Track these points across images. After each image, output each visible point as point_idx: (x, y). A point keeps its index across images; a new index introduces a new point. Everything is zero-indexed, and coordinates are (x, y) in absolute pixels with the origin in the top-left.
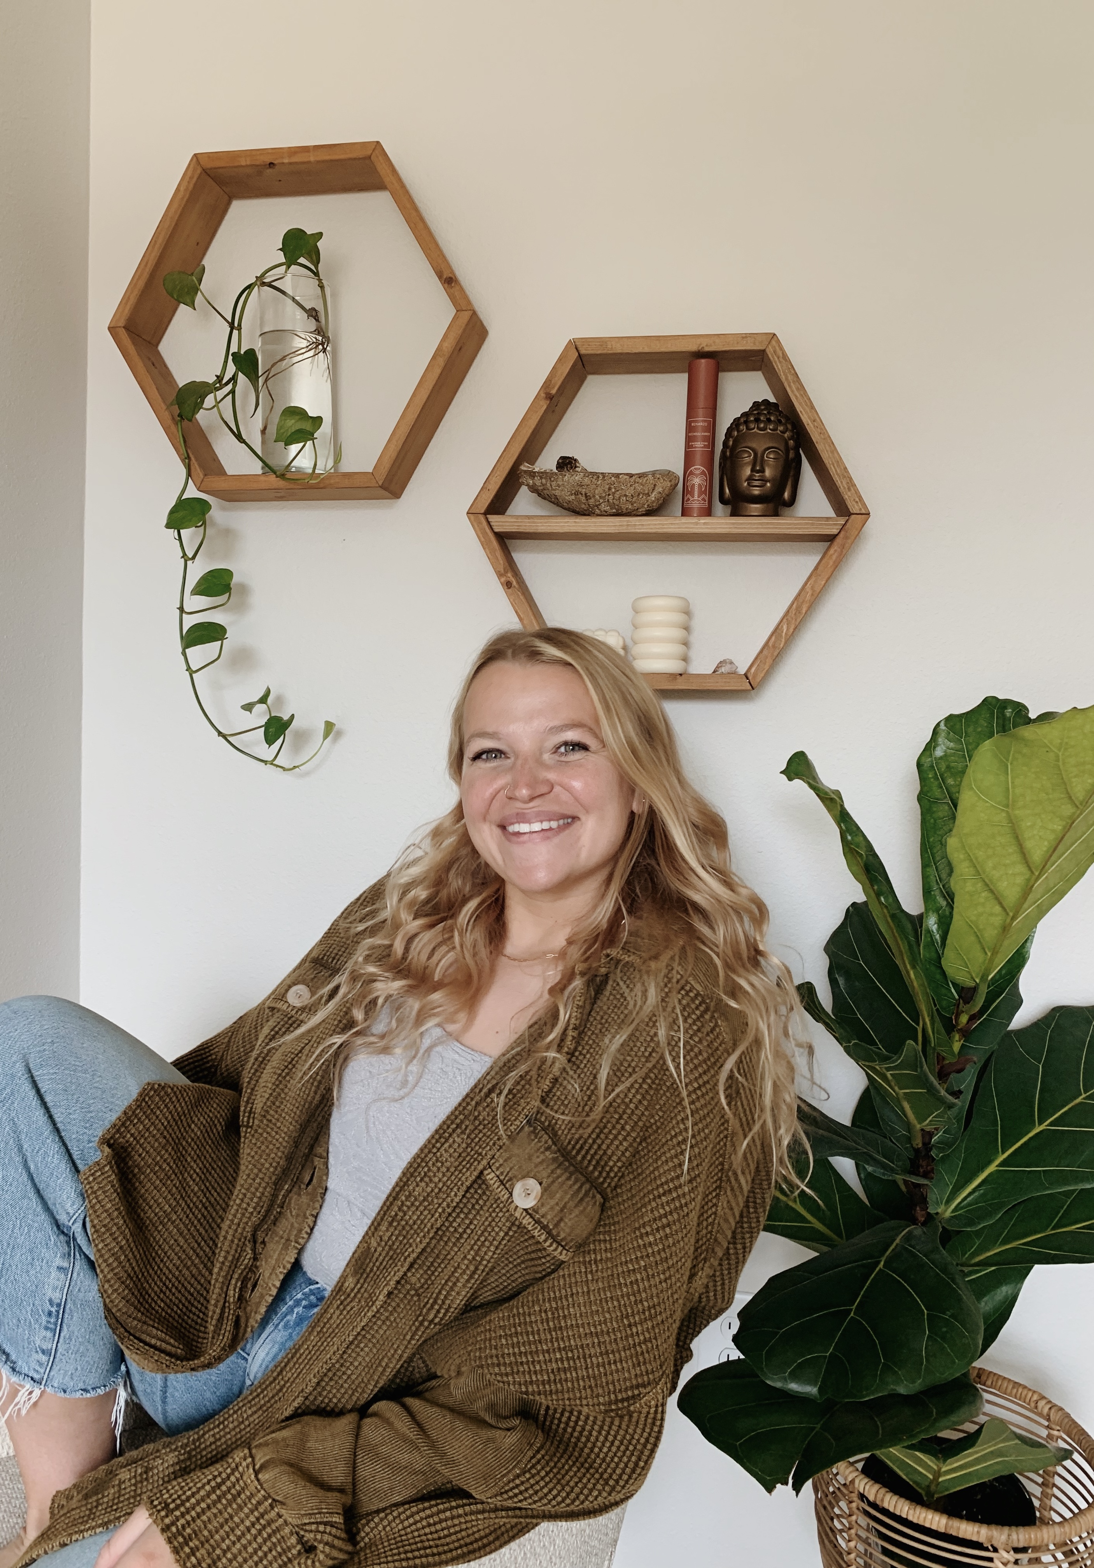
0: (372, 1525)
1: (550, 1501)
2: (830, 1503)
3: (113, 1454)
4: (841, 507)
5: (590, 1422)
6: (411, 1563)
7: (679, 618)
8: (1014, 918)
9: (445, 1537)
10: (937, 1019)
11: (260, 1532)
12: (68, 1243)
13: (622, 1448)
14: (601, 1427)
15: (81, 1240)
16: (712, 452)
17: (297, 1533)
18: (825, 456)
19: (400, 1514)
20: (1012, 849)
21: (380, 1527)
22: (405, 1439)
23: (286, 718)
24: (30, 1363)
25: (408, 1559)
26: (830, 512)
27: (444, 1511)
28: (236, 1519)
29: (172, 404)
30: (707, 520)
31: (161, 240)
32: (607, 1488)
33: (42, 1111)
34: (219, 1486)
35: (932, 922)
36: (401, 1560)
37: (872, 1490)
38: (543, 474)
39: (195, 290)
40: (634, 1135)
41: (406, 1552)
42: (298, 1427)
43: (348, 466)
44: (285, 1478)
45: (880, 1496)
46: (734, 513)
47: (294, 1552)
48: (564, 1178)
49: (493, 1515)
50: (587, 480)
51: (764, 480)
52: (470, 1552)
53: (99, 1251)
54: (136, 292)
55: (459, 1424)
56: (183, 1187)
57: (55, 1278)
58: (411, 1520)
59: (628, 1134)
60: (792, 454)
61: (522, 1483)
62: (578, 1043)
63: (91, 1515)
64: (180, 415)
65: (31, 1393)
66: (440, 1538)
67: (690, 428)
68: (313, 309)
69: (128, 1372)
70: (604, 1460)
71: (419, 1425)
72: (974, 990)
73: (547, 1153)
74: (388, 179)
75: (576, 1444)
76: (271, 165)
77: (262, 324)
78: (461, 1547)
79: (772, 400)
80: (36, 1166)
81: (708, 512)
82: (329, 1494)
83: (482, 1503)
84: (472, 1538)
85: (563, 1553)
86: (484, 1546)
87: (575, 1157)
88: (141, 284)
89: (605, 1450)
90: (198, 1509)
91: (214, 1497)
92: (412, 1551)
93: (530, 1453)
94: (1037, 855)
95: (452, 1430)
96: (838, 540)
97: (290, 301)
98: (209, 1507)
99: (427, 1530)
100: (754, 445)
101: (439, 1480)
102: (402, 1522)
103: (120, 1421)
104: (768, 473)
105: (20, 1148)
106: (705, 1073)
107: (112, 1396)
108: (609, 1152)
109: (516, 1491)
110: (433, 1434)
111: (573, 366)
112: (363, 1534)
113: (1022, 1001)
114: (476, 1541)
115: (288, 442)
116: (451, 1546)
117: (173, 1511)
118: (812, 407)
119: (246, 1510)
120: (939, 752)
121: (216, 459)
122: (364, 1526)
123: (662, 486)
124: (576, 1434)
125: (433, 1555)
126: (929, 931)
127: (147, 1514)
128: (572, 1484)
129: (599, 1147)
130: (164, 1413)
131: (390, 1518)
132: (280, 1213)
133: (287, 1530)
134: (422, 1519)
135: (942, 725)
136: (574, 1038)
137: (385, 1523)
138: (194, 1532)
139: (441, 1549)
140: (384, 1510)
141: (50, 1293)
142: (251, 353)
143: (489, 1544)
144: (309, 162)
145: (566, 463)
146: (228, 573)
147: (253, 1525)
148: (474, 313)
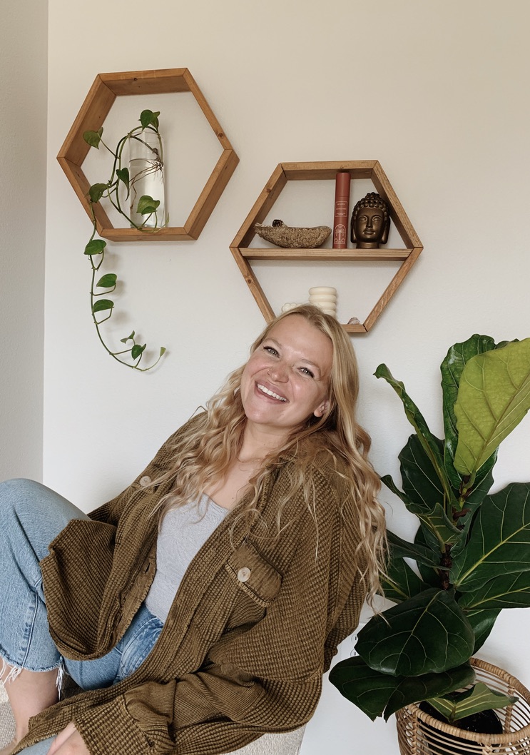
0: (183, 733)
1: (268, 723)
2: (404, 723)
3: (57, 700)
4: (409, 244)
5: (288, 686)
6: (202, 753)
7: (332, 297)
8: (487, 442)
9: (219, 740)
10: (452, 492)
11: (128, 735)
12: (35, 595)
13: (303, 698)
14: (293, 688)
15: (40, 594)
16: (347, 218)
17: (145, 736)
18: (402, 219)
19: (197, 729)
20: (485, 409)
21: (187, 735)
22: (199, 692)
23: (142, 346)
24: (17, 655)
25: (201, 751)
26: (405, 247)
27: (218, 728)
28: (116, 728)
29: (87, 195)
30: (345, 250)
31: (82, 116)
32: (296, 718)
33: (22, 532)
34: (108, 712)
35: (449, 444)
36: (198, 751)
37: (424, 717)
38: (266, 228)
39: (99, 139)
40: (294, 544)
41: (200, 748)
42: (147, 685)
43: (172, 224)
44: (139, 708)
45: (428, 720)
46: (358, 247)
47: (144, 745)
48: (262, 566)
49: (241, 730)
50: (287, 231)
51: (373, 231)
52: (230, 747)
53: (48, 599)
54: (70, 140)
55: (224, 685)
56: (89, 569)
57: (28, 613)
58: (202, 732)
59: (291, 544)
60: (386, 219)
61: (255, 713)
62: (267, 501)
63: (50, 727)
64: (91, 200)
65: (17, 670)
66: (216, 741)
67: (336, 206)
68: (155, 149)
69: (64, 660)
70: (294, 704)
71: (206, 685)
72: (469, 477)
73: (254, 555)
74: (192, 86)
75: (281, 696)
76: (135, 79)
77: (131, 155)
78: (226, 745)
79: (377, 192)
80: (19, 558)
81: (345, 246)
82: (161, 717)
83: (236, 724)
84: (231, 741)
85: (275, 748)
86: (237, 744)
87: (266, 556)
88: (73, 136)
89: (295, 699)
90: (98, 723)
91: (106, 717)
92: (203, 747)
93: (259, 699)
94: (497, 412)
95: (221, 688)
96: (408, 260)
97: (144, 145)
98: (103, 722)
99: (210, 737)
100: (367, 214)
101: (215, 711)
102: (198, 733)
103: (60, 684)
104: (374, 228)
105: (11, 550)
106: (326, 514)
107: (56, 671)
108: (283, 553)
109: (252, 717)
110: (213, 690)
111: (281, 176)
112: (178, 738)
113: (493, 481)
114: (234, 742)
115: (143, 213)
116: (222, 745)
117: (86, 724)
118: (396, 196)
119: (121, 724)
120: (451, 362)
121: (108, 221)
122: (179, 734)
123: (323, 234)
124: (281, 691)
125: (213, 749)
126: (447, 449)
127: (74, 726)
128: (279, 715)
129: (278, 551)
130: (82, 680)
131: (192, 731)
132: (133, 585)
133: (140, 734)
134: (207, 732)
135: (453, 349)
136: (265, 499)
137: (190, 733)
138: (96, 734)
139: (216, 746)
140: (189, 726)
141: (26, 620)
142: (125, 170)
143: (240, 743)
144: (153, 78)
145: (277, 223)
146: (114, 276)
147: (124, 731)
148: (233, 150)
